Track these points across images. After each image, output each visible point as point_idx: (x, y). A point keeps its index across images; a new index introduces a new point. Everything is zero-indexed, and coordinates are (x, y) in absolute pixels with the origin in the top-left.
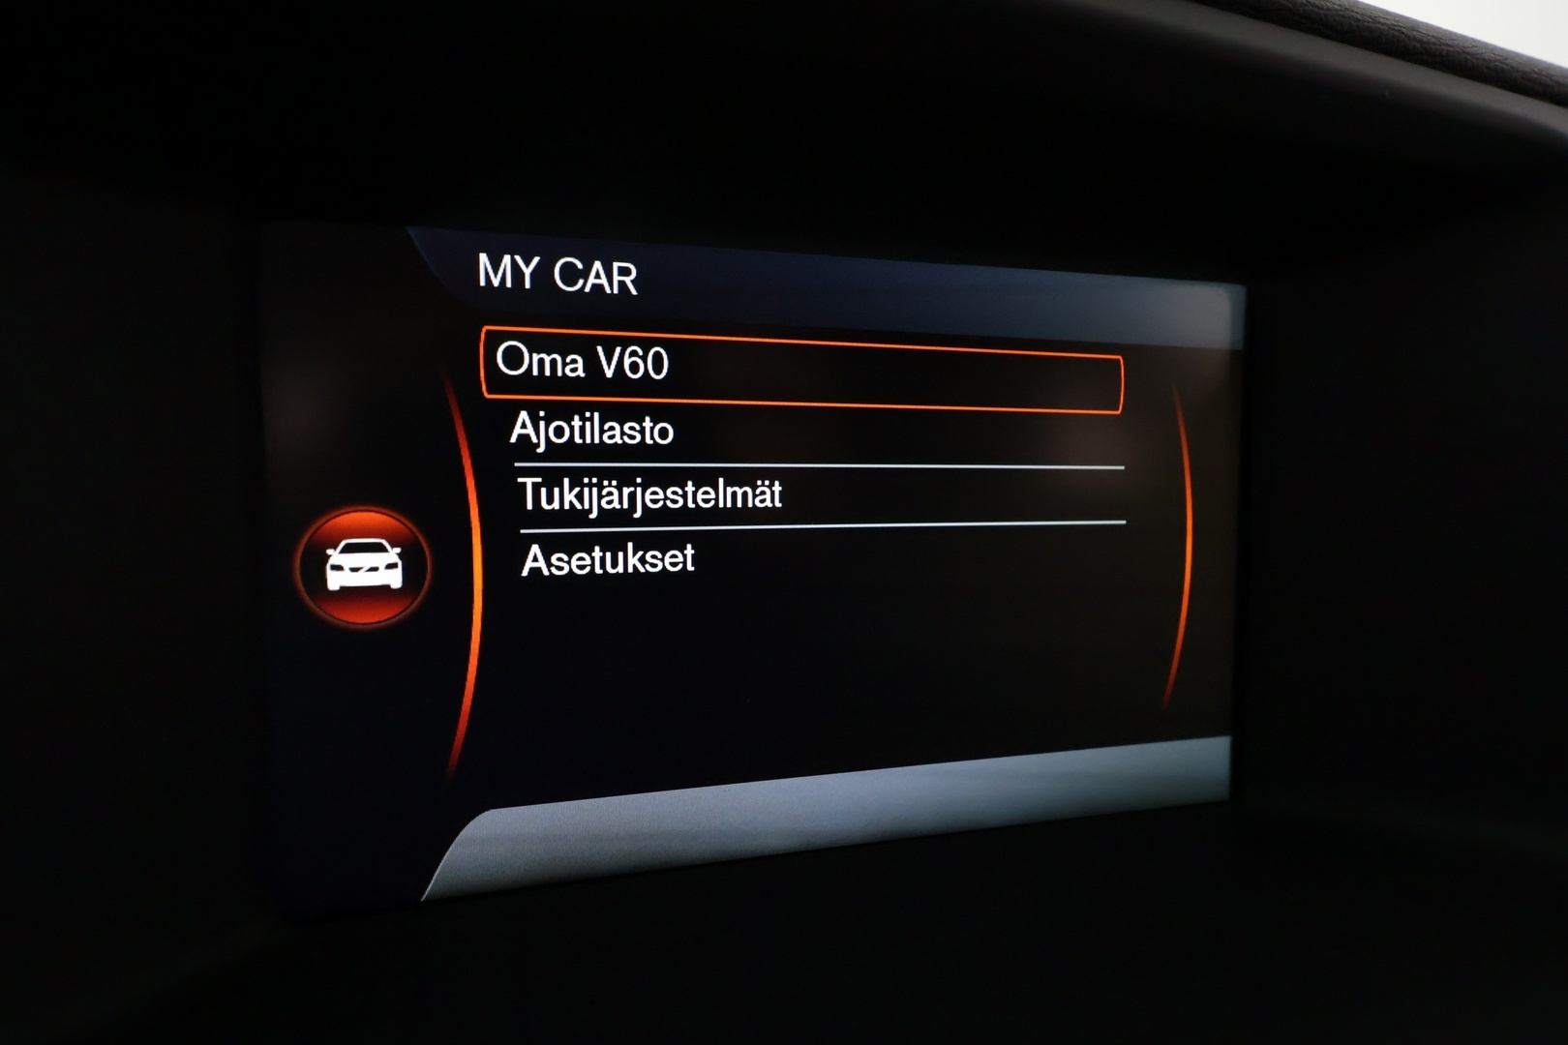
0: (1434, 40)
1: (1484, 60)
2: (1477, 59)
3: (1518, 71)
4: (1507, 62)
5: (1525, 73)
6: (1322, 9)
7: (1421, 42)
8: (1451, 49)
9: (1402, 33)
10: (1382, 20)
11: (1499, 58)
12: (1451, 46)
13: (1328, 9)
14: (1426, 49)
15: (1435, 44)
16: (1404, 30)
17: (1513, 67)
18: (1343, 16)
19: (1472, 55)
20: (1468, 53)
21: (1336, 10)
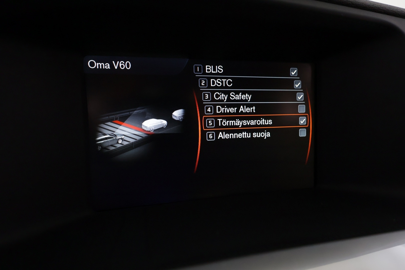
1: (368, 5)
2: (366, 5)
3: (377, 7)
4: (374, 5)
5: (379, 8)
8: (359, 3)
11: (372, 4)
12: (359, 2)
14: (352, 3)
15: (354, 2)
19: (365, 4)
20: (363, 4)
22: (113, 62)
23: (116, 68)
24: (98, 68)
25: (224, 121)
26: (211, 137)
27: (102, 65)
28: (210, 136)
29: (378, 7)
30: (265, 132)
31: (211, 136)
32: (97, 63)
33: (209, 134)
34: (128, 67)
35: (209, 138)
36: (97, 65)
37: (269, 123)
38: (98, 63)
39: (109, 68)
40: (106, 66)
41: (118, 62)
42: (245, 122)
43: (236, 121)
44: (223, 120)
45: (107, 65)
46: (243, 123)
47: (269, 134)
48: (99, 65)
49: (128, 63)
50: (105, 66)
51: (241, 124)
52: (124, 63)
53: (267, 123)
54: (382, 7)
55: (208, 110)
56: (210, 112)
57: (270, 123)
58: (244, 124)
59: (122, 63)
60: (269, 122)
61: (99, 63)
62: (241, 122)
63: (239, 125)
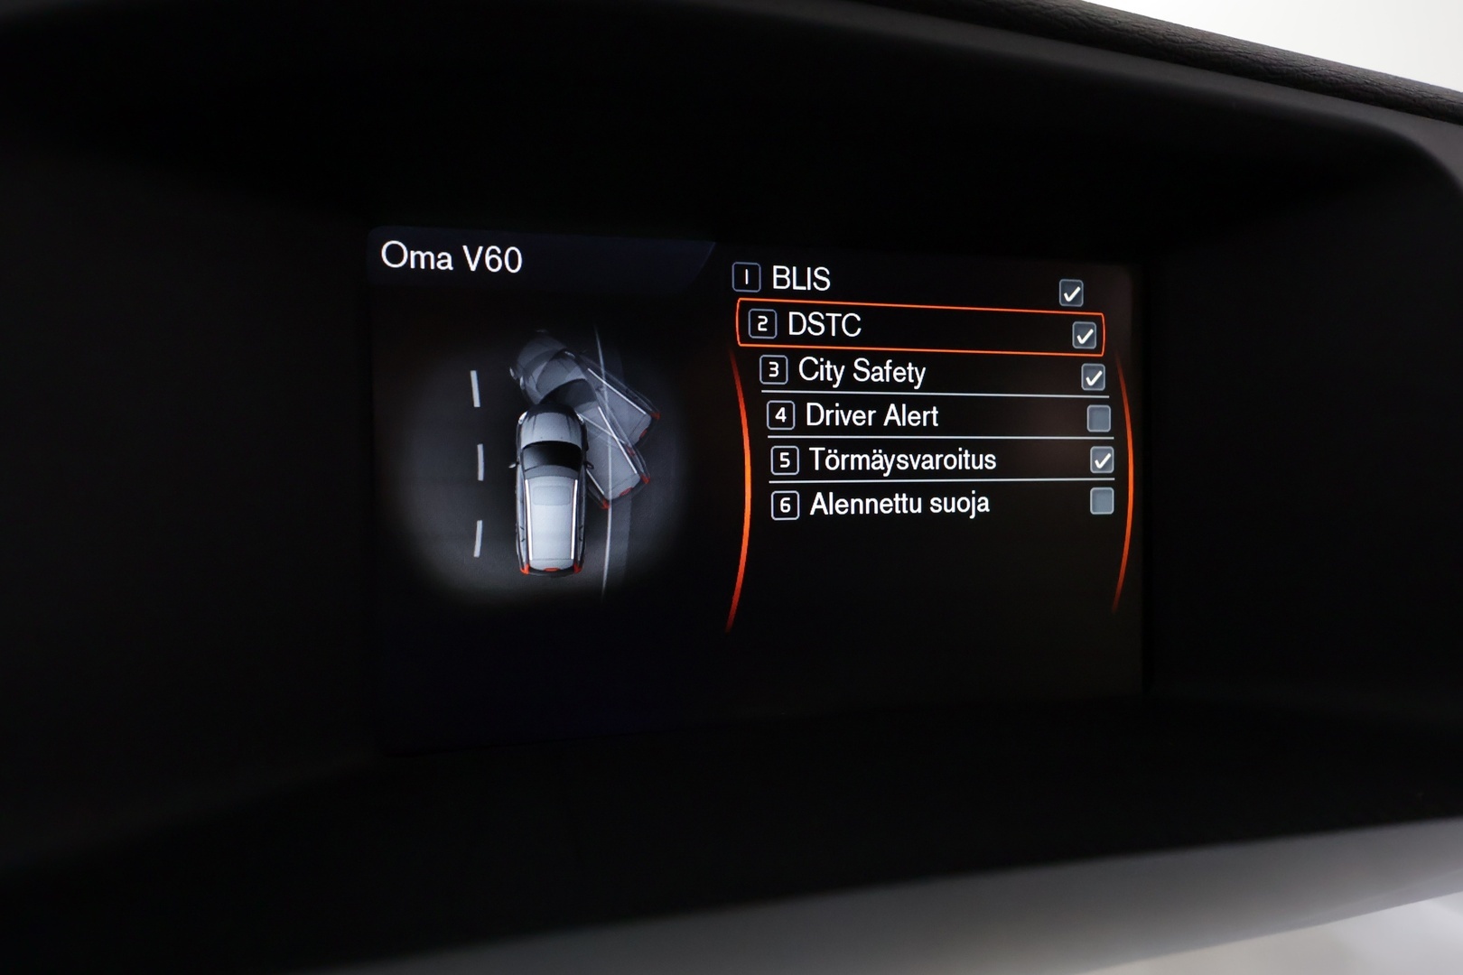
0: (1275, 62)
1: (1320, 76)
3: (1351, 83)
4: (1341, 76)
5: (1357, 84)
6: (1178, 42)
7: (1264, 64)
8: (1291, 69)
9: (1247, 57)
10: (1229, 49)
11: (1333, 73)
12: (1290, 66)
13: (1182, 43)
15: (1275, 65)
16: (1249, 56)
17: (1346, 80)
18: (1196, 48)
20: (1305, 71)
21: (1190, 43)
22: (465, 248)
23: (473, 267)
24: (413, 266)
25: (833, 453)
26: (785, 508)
27: (427, 258)
28: (782, 505)
29: (1354, 81)
30: (974, 495)
31: (785, 506)
32: (412, 252)
33: (778, 498)
34: (513, 265)
35: (778, 513)
36: (410, 257)
37: (986, 465)
38: (415, 251)
39: (450, 267)
40: (439, 260)
41: (481, 248)
42: (903, 459)
43: (871, 455)
44: (830, 451)
45: (444, 257)
46: (896, 462)
47: (986, 504)
48: (418, 257)
49: (513, 254)
50: (437, 260)
51: (890, 467)
52: (499, 251)
53: (977, 464)
54: (1367, 83)
55: (777, 417)
56: (783, 421)
57: (991, 465)
58: (898, 466)
59: (493, 252)
60: (984, 462)
61: (419, 252)
62: (889, 461)
63: (883, 468)
